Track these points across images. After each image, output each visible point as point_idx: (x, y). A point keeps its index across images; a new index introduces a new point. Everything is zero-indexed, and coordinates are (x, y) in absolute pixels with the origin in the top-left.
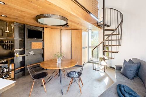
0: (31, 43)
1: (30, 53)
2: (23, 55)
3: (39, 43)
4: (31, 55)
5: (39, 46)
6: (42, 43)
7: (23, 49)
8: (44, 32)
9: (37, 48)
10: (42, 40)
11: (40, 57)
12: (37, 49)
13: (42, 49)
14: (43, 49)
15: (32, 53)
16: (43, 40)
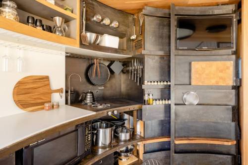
0: (190, 64)
1: (185, 96)
2: (167, 102)
3: (219, 64)
4: (191, 104)
5: (221, 75)
6: (231, 64)
7: (165, 83)
8: (239, 22)
9: (213, 82)
10: (230, 51)
11: (224, 117)
12: (211, 87)
13: (234, 88)
14: (237, 88)
15: (192, 98)
16: (237, 54)
